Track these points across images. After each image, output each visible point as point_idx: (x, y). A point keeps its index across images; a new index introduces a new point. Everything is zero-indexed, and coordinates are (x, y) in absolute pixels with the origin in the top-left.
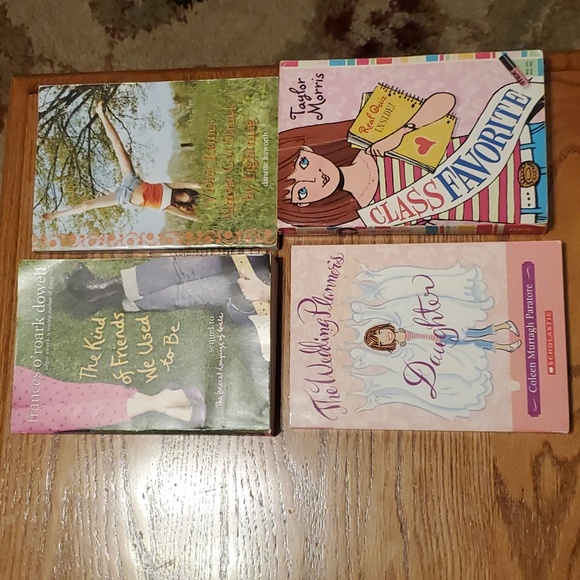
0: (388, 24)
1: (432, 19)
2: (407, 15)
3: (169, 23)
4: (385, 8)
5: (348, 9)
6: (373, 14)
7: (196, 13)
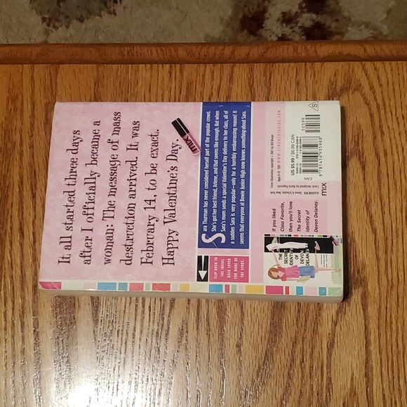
0: (297, 23)
1: (337, 20)
2: (314, 16)
3: (100, 16)
4: (295, 9)
5: (261, 9)
6: (284, 14)
7: (124, 8)
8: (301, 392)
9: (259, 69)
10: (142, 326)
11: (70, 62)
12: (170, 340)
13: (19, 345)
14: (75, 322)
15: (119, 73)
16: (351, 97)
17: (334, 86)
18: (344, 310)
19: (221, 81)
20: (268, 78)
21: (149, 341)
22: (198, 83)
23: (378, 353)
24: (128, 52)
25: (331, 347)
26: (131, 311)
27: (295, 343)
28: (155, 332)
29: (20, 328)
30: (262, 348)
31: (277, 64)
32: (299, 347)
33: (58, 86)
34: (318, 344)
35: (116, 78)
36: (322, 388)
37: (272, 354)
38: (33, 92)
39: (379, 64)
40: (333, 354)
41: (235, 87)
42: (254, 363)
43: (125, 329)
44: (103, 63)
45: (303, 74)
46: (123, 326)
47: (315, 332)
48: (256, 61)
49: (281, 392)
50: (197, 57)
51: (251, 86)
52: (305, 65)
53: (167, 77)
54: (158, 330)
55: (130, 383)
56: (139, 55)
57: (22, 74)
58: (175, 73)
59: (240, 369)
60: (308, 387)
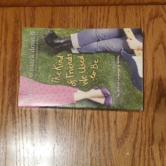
8: (141, 140)
9: (120, 8)
10: (75, 114)
11: (40, 6)
12: (87, 120)
13: (24, 124)
14: (47, 114)
15: (61, 10)
16: (159, 19)
17: (152, 15)
18: (158, 107)
19: (104, 13)
20: (124, 12)
21: (78, 120)
22: (94, 14)
24: (64, 2)
25: (153, 121)
27: (138, 121)
28: (81, 117)
29: (24, 116)
30: (125, 123)
31: (128, 6)
32: (140, 122)
33: (36, 16)
34: (148, 120)
35: (60, 12)
36: (150, 138)
37: (129, 125)
38: (25, 19)
40: (154, 124)
41: (110, 16)
42: (122, 129)
43: (68, 116)
44: (54, 6)
45: (139, 11)
47: (146, 115)
48: (119, 5)
49: (133, 140)
50: (93, 3)
51: (117, 15)
52: (139, 6)
53: (81, 12)
54: (82, 116)
55: (71, 138)
56: (69, 2)
57: (20, 11)
58: (85, 10)
59: (116, 131)
60: (144, 138)
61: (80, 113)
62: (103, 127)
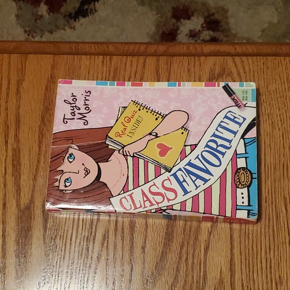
0: (200, 37)
1: (227, 36)
2: (211, 33)
3: (64, 29)
4: (198, 28)
5: (175, 28)
6: (191, 31)
7: (81, 25)
8: (185, 280)
9: (163, 60)
10: (77, 232)
11: (36, 53)
12: (96, 243)
14: (31, 229)
15: (68, 61)
17: (213, 72)
19: (137, 68)
20: (169, 66)
21: (82, 243)
22: (121, 68)
23: (239, 255)
24: (75, 47)
25: (207, 249)
26: (70, 222)
27: (182, 247)
28: (86, 237)
30: (160, 249)
31: (176, 57)
32: (185, 249)
33: (26, 69)
34: (198, 247)
35: (66, 64)
36: (200, 279)
37: (166, 253)
38: (9, 73)
39: (244, 58)
40: (208, 254)
42: (153, 260)
44: (57, 54)
45: (193, 65)
46: (64, 233)
47: (196, 239)
48: (162, 55)
49: (172, 280)
50: (121, 51)
51: (157, 72)
52: (194, 58)
53: (100, 64)
54: (88, 236)
55: (67, 272)
56: (82, 49)
57: (2, 60)
58: (107, 62)
59: (144, 264)
60: (190, 277)
61: (85, 231)
62: (123, 256)
